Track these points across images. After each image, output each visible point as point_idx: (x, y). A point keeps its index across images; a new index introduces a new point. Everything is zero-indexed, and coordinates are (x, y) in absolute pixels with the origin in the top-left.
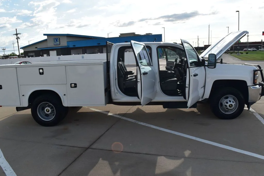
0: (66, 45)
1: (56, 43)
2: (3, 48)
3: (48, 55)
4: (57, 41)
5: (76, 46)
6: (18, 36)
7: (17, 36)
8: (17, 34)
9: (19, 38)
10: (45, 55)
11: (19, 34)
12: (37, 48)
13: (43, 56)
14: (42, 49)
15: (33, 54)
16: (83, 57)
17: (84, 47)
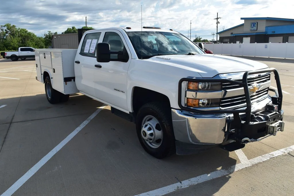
0: (264, 31)
1: (252, 29)
2: (213, 33)
3: (241, 41)
4: (254, 26)
5: (276, 33)
6: (219, 20)
7: (217, 20)
8: (217, 19)
9: (219, 23)
10: (238, 42)
11: (219, 18)
12: (232, 33)
13: (236, 43)
14: (236, 35)
15: (228, 40)
16: (266, 47)
17: (286, 34)
